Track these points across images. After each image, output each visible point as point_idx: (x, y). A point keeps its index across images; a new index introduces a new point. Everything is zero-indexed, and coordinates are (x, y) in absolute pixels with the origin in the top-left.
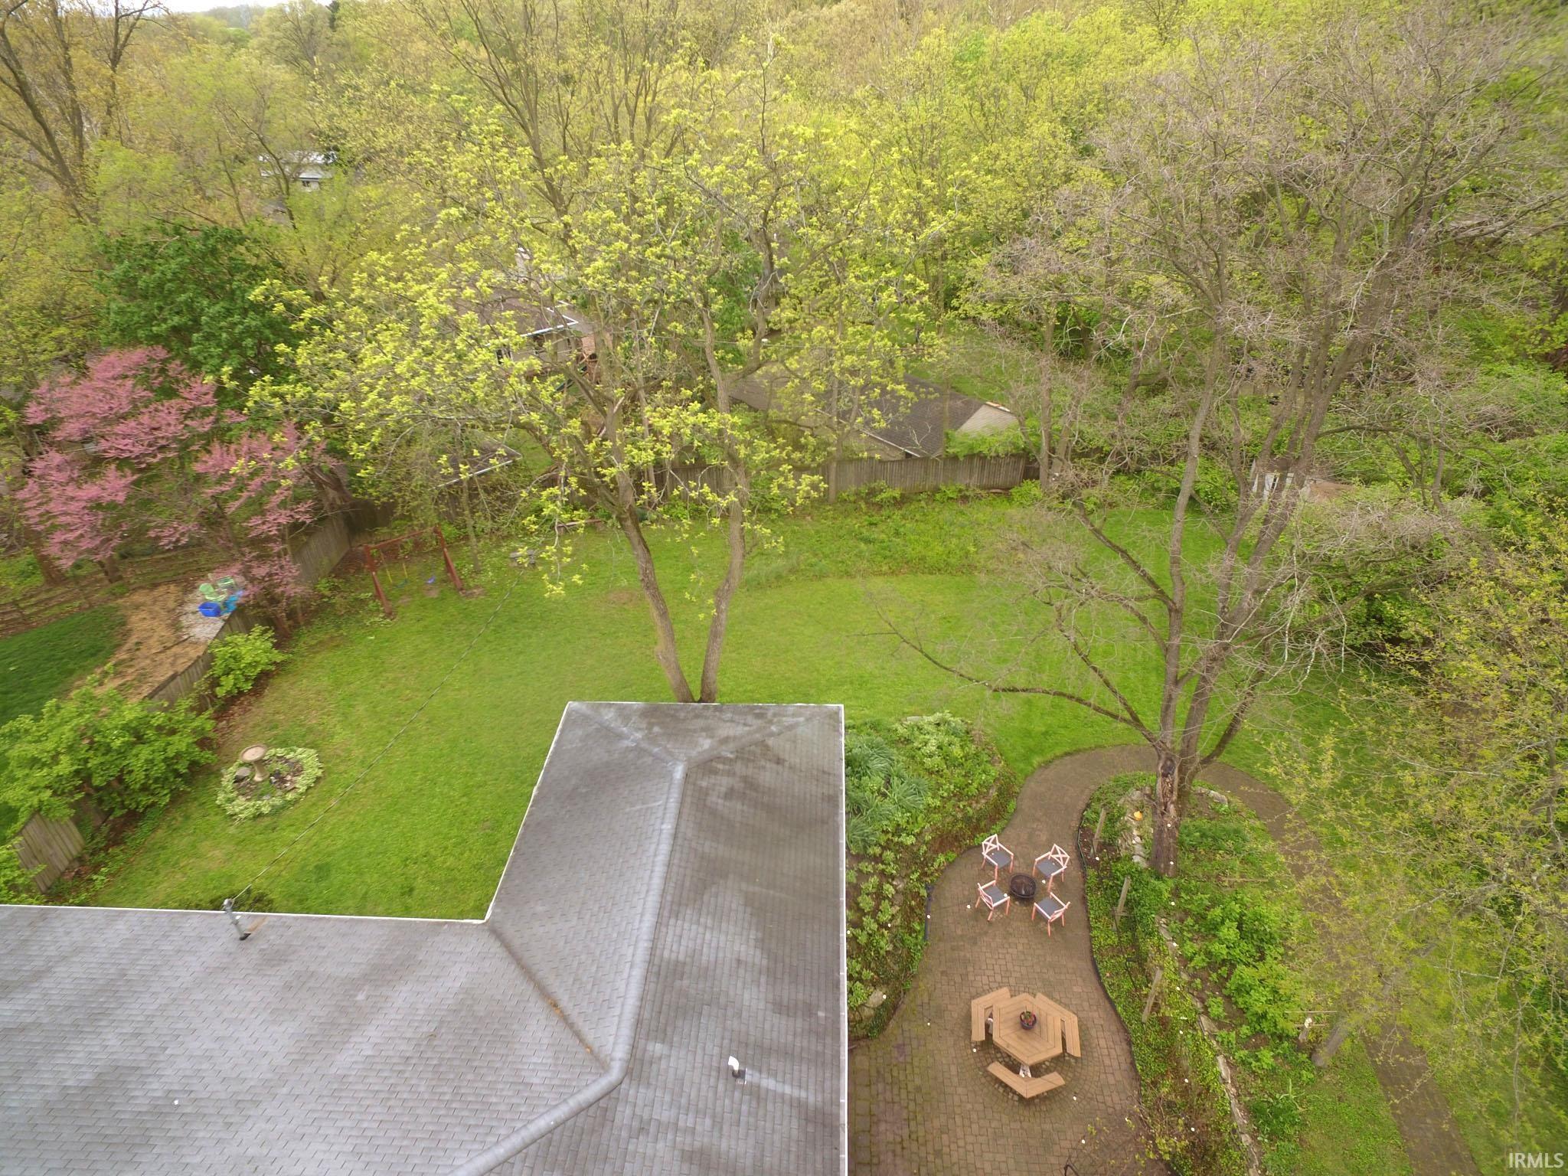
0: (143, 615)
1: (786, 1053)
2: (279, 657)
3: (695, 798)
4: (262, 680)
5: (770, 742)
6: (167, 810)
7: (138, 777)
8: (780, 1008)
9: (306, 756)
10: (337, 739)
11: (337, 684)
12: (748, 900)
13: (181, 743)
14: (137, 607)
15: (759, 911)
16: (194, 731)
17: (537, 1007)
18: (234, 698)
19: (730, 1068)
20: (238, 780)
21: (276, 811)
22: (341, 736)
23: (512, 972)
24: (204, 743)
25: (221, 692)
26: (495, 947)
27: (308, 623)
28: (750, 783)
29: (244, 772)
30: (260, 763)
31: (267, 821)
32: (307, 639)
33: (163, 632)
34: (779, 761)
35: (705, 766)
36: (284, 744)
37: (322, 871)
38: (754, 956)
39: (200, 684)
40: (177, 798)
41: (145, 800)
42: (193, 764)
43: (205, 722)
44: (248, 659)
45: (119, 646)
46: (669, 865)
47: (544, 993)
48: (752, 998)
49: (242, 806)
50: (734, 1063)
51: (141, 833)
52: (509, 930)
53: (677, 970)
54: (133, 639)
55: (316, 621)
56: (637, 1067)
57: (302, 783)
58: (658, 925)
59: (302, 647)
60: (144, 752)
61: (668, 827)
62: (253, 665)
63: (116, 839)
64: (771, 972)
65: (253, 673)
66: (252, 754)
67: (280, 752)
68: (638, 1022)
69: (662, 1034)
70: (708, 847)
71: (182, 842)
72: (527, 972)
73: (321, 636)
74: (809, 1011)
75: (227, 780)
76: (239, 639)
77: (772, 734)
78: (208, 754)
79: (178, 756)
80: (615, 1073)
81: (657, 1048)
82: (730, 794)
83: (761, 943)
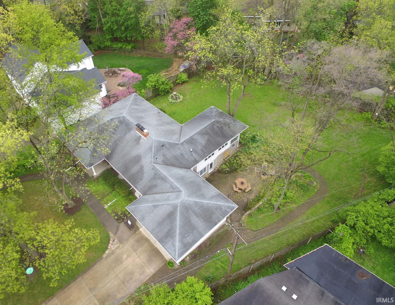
0: (176, 63)
1: (199, 154)
2: (187, 80)
3: (213, 124)
4: (183, 82)
5: (231, 125)
6: (162, 96)
7: (160, 89)
8: (202, 150)
9: (181, 97)
10: (187, 97)
11: (193, 88)
12: (208, 139)
13: (167, 87)
14: (176, 61)
15: (208, 140)
16: (170, 86)
17: (179, 135)
18: (178, 84)
19: (190, 150)
20: (172, 96)
21: (174, 103)
22: (188, 97)
23: (180, 131)
24: (171, 89)
25: (177, 82)
26: (180, 128)
27: (196, 76)
28: (222, 128)
29: (173, 95)
30: (175, 95)
31: (172, 104)
32: (193, 79)
33: (177, 68)
34: (229, 127)
35: (218, 122)
36: (180, 94)
37: (174, 113)
38: (204, 145)
39: (174, 79)
40: (164, 95)
41: (161, 93)
42: (168, 91)
43: (172, 85)
44: (182, 78)
45: (170, 67)
46: (202, 129)
47: (181, 134)
48: (199, 147)
49: (170, 100)
50: (191, 150)
51: (158, 97)
52: (183, 127)
53: (194, 139)
54: (172, 67)
55: (197, 76)
56: (182, 144)
57: (179, 100)
58: (196, 134)
59: (192, 80)
60: (163, 86)
61: (206, 125)
62: (183, 79)
63: (155, 97)
64: (204, 147)
65: (182, 81)
66: (175, 93)
67: (179, 95)
68: (185, 141)
69: (187, 143)
70: (209, 131)
71: (162, 101)
72: (181, 132)
73: (196, 79)
74: (205, 153)
75: (171, 95)
76: (183, 74)
77: (232, 124)
78: (170, 90)
79: (166, 88)
80: (179, 143)
81: (185, 144)
82: (217, 127)
83: (206, 144)
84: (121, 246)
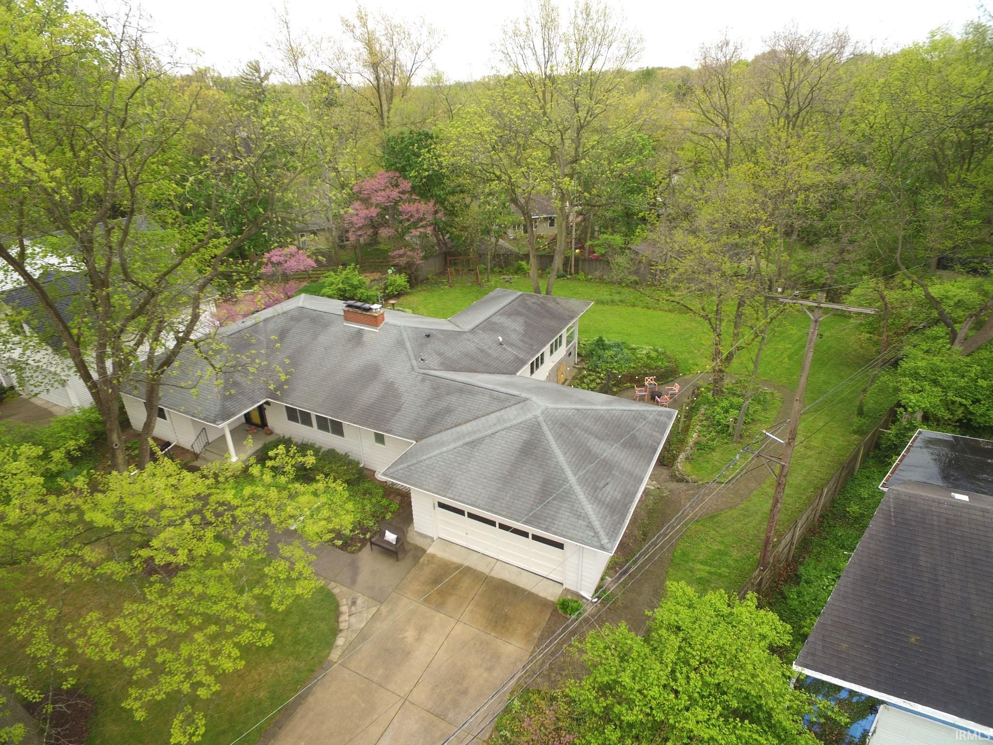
2: (409, 286)
3: (522, 299)
8: (522, 341)
12: (526, 323)
18: (391, 296)
25: (388, 291)
28: (543, 304)
34: (558, 303)
38: (522, 332)
39: (382, 285)
44: (398, 283)
46: (504, 307)
48: (515, 337)
53: (495, 324)
56: (472, 332)
58: (495, 315)
61: (508, 302)
62: (400, 285)
64: (524, 335)
65: (399, 289)
67: (401, 309)
68: (477, 326)
69: (483, 331)
70: (519, 309)
74: (532, 345)
76: (397, 276)
80: (465, 331)
81: (480, 332)
82: (533, 303)
83: (525, 330)
84: (384, 609)
